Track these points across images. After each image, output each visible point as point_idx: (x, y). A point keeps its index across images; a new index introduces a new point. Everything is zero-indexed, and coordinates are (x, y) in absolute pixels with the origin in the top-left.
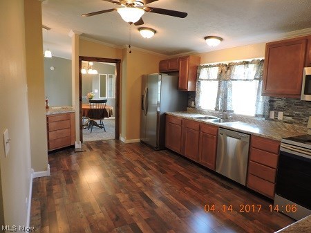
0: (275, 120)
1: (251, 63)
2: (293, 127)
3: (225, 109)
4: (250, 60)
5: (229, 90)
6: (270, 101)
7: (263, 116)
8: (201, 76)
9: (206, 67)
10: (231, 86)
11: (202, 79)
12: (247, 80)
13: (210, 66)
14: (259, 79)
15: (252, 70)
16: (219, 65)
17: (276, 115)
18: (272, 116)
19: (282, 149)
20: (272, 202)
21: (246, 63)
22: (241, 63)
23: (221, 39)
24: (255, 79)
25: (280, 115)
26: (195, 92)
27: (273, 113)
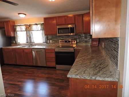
0: (50, 43)
1: (39, 24)
2: (55, 44)
3: (31, 42)
4: (38, 23)
5: (31, 34)
6: (47, 37)
7: (46, 42)
8: (17, 30)
9: (19, 25)
10: (32, 33)
11: (18, 31)
12: (38, 30)
13: (21, 25)
14: (42, 30)
15: (39, 27)
16: (25, 25)
17: (50, 41)
18: (48, 42)
19: (56, 51)
20: (55, 68)
21: (37, 24)
22: (35, 24)
23: (25, 15)
24: (41, 30)
25: (51, 41)
26: (15, 37)
27: (48, 41)
